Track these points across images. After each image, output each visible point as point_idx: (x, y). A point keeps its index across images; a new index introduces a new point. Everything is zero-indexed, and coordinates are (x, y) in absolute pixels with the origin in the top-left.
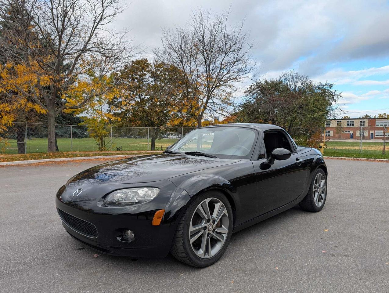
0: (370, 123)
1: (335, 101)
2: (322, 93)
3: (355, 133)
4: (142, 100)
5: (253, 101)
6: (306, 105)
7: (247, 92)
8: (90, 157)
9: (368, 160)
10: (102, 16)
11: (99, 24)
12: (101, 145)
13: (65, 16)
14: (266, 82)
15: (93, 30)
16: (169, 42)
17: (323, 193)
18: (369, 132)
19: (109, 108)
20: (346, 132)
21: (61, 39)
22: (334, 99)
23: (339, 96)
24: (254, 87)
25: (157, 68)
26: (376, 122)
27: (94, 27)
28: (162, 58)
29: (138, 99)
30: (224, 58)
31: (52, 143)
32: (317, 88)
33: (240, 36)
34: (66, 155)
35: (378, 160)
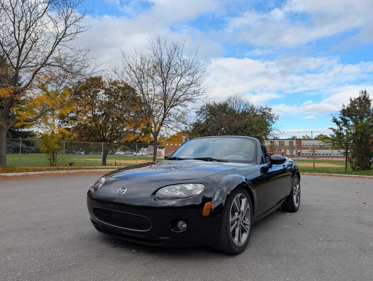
0: (297, 143)
1: (274, 123)
2: (263, 115)
3: (285, 151)
4: (95, 116)
5: (203, 121)
6: (250, 125)
7: (199, 112)
8: (45, 172)
9: (303, 174)
10: (64, 34)
11: (61, 40)
12: (52, 160)
13: (27, 31)
14: (215, 104)
15: (55, 46)
16: (128, 62)
17: (298, 196)
18: (297, 151)
19: (60, 123)
20: (278, 150)
21: (21, 51)
22: (272, 121)
23: (277, 119)
24: (204, 108)
25: (111, 86)
26: (302, 142)
27: (56, 43)
28: (121, 77)
29: (90, 115)
30: (180, 80)
31: (2, 157)
32: (259, 111)
33: (195, 61)
34: (18, 170)
35: (312, 174)
